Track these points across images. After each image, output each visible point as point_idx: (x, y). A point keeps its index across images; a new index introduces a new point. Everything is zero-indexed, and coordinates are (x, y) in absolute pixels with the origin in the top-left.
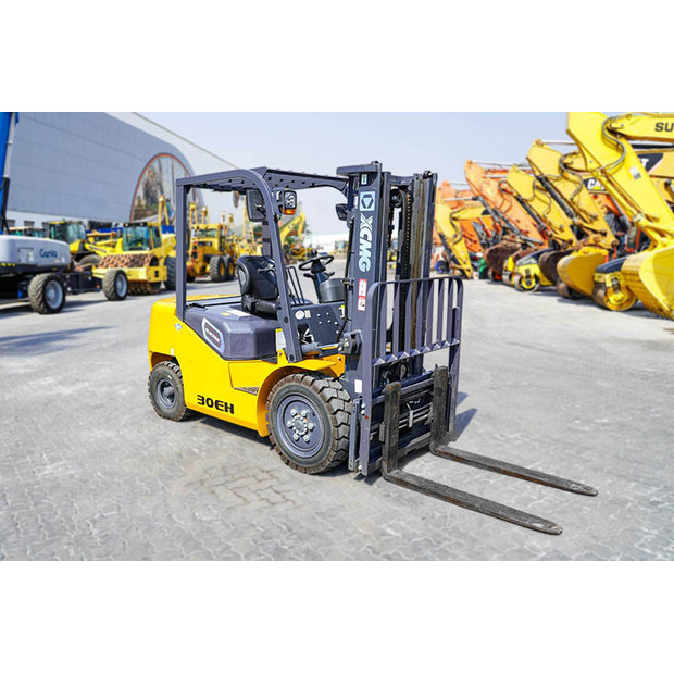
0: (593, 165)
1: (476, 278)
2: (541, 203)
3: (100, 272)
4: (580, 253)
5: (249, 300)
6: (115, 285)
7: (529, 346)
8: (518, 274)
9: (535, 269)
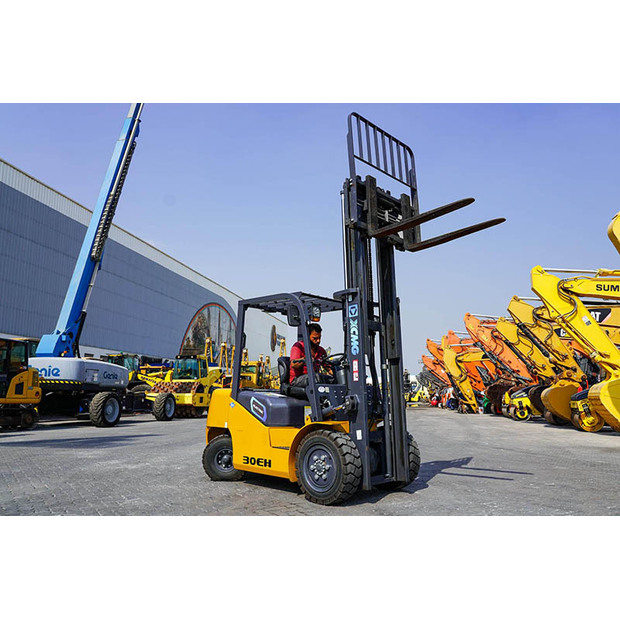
0: (554, 315)
1: (481, 412)
2: (524, 347)
3: (152, 396)
4: (557, 385)
5: (286, 386)
6: (164, 406)
7: (512, 450)
8: (513, 405)
9: (526, 402)
